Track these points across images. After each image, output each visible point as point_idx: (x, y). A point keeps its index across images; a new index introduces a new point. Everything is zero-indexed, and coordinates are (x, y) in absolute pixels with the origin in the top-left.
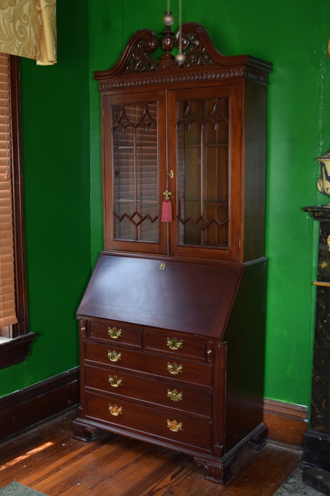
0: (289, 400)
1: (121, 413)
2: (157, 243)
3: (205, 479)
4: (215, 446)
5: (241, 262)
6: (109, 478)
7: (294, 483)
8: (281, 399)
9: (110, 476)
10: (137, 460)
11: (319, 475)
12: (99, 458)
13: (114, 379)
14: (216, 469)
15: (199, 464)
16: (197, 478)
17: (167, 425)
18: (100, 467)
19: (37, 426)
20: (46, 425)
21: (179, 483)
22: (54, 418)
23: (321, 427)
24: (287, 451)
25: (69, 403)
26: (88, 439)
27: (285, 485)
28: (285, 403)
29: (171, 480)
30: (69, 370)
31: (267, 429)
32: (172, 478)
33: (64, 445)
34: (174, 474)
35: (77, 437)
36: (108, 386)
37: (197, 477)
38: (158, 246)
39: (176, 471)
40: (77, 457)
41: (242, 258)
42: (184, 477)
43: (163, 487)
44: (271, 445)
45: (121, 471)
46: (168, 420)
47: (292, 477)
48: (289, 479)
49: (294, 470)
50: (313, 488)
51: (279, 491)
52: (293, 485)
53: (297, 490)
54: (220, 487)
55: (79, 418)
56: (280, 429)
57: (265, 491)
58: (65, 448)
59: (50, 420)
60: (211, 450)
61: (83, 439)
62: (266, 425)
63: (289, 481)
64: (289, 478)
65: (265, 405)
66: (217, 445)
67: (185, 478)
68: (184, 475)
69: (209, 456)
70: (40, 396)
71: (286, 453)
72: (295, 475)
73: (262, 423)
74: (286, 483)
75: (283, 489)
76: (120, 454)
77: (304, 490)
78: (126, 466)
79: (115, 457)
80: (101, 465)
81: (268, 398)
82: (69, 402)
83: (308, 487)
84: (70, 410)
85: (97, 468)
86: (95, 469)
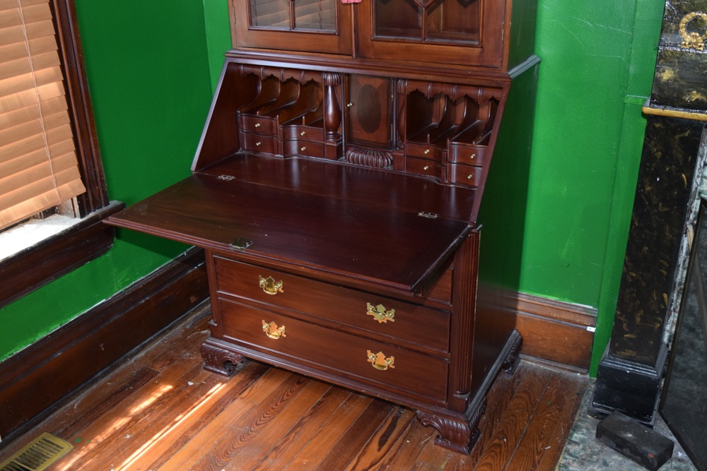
0: (562, 296)
1: (285, 336)
2: (334, 34)
3: (435, 444)
4: (455, 395)
5: (504, 71)
6: (274, 453)
7: (583, 441)
8: (549, 295)
9: (276, 449)
10: (317, 409)
11: (626, 431)
12: (251, 409)
13: (270, 281)
14: (457, 430)
15: (425, 421)
16: (422, 443)
17: (368, 358)
18: (257, 427)
19: (143, 347)
20: (157, 344)
21: (395, 455)
22: (170, 329)
23: (629, 353)
24: (555, 373)
25: (192, 302)
26: (230, 371)
27: (569, 447)
28: (556, 302)
29: (379, 450)
30: (188, 250)
31: (522, 340)
32: (381, 444)
33: (190, 383)
34: (382, 437)
35: (211, 368)
36: (258, 292)
37: (420, 440)
38: (335, 38)
39: (384, 430)
40: (216, 409)
41: (505, 64)
42: (399, 441)
43: (368, 466)
44: (528, 362)
45: (293, 434)
46: (369, 352)
47: (577, 429)
48: (572, 435)
49: (576, 414)
50: (616, 450)
51: (562, 461)
52: (581, 446)
53: (591, 456)
54: (463, 460)
55: (213, 339)
56: (545, 340)
57: (539, 462)
58: (194, 389)
59: (164, 333)
60: (447, 401)
61: (223, 372)
62: (520, 334)
63: (573, 439)
64: (571, 431)
65: (520, 303)
66: (457, 394)
67: (402, 444)
68: (399, 436)
69: (443, 410)
70: (143, 301)
71: (553, 378)
72: (579, 423)
73: (515, 331)
74: (569, 443)
75: (567, 457)
76: (285, 397)
77: (602, 456)
78: (300, 424)
79: (279, 404)
80: (257, 424)
81: (524, 294)
82: (193, 299)
83: (607, 448)
84: (195, 312)
85: (251, 431)
86: (249, 434)
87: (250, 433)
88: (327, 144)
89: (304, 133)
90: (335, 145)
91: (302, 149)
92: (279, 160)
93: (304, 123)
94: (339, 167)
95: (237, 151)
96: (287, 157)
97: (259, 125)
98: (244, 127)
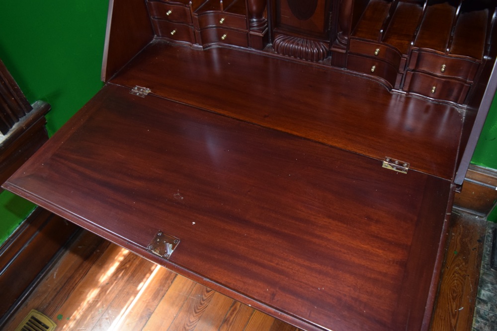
47: (483, 284)
48: (480, 291)
49: (480, 265)
51: (475, 325)
52: (489, 306)
63: (482, 297)
64: (479, 287)
72: (484, 277)
85: (203, 300)
86: (201, 304)
87: (202, 302)
88: (252, 33)
89: (223, 19)
90: (261, 35)
91: (223, 38)
92: (198, 51)
93: (222, 9)
94: (266, 59)
95: (152, 40)
96: (207, 47)
97: (170, 12)
98: (155, 14)
